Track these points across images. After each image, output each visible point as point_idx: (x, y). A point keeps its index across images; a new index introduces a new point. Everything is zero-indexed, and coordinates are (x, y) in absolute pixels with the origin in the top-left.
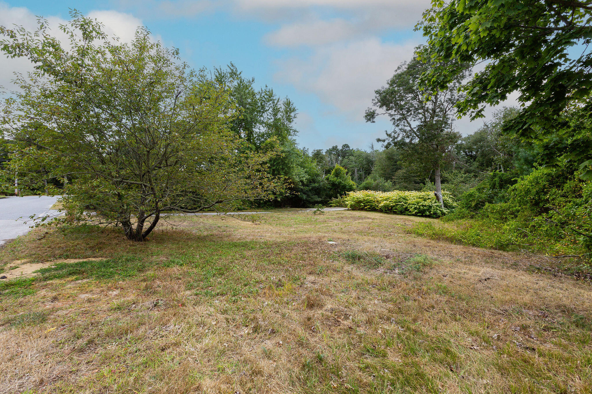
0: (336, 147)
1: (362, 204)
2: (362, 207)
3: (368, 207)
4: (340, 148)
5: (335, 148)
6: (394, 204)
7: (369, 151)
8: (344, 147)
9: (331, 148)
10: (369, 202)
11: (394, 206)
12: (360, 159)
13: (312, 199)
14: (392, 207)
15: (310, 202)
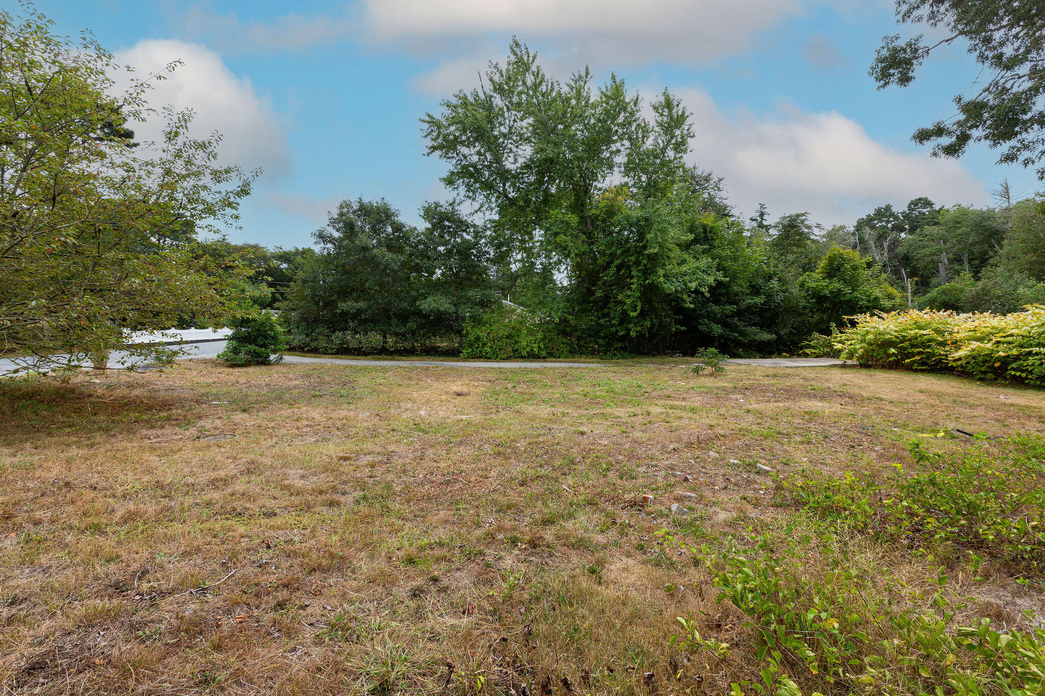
0: (888, 208)
1: (893, 350)
2: (892, 359)
3: (917, 358)
4: (900, 208)
5: (884, 213)
6: (1015, 352)
7: (995, 204)
8: (916, 205)
9: (872, 213)
10: (923, 345)
11: (1017, 358)
12: (959, 231)
13: (742, 334)
14: (1005, 362)
15: (739, 344)
